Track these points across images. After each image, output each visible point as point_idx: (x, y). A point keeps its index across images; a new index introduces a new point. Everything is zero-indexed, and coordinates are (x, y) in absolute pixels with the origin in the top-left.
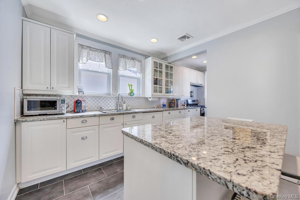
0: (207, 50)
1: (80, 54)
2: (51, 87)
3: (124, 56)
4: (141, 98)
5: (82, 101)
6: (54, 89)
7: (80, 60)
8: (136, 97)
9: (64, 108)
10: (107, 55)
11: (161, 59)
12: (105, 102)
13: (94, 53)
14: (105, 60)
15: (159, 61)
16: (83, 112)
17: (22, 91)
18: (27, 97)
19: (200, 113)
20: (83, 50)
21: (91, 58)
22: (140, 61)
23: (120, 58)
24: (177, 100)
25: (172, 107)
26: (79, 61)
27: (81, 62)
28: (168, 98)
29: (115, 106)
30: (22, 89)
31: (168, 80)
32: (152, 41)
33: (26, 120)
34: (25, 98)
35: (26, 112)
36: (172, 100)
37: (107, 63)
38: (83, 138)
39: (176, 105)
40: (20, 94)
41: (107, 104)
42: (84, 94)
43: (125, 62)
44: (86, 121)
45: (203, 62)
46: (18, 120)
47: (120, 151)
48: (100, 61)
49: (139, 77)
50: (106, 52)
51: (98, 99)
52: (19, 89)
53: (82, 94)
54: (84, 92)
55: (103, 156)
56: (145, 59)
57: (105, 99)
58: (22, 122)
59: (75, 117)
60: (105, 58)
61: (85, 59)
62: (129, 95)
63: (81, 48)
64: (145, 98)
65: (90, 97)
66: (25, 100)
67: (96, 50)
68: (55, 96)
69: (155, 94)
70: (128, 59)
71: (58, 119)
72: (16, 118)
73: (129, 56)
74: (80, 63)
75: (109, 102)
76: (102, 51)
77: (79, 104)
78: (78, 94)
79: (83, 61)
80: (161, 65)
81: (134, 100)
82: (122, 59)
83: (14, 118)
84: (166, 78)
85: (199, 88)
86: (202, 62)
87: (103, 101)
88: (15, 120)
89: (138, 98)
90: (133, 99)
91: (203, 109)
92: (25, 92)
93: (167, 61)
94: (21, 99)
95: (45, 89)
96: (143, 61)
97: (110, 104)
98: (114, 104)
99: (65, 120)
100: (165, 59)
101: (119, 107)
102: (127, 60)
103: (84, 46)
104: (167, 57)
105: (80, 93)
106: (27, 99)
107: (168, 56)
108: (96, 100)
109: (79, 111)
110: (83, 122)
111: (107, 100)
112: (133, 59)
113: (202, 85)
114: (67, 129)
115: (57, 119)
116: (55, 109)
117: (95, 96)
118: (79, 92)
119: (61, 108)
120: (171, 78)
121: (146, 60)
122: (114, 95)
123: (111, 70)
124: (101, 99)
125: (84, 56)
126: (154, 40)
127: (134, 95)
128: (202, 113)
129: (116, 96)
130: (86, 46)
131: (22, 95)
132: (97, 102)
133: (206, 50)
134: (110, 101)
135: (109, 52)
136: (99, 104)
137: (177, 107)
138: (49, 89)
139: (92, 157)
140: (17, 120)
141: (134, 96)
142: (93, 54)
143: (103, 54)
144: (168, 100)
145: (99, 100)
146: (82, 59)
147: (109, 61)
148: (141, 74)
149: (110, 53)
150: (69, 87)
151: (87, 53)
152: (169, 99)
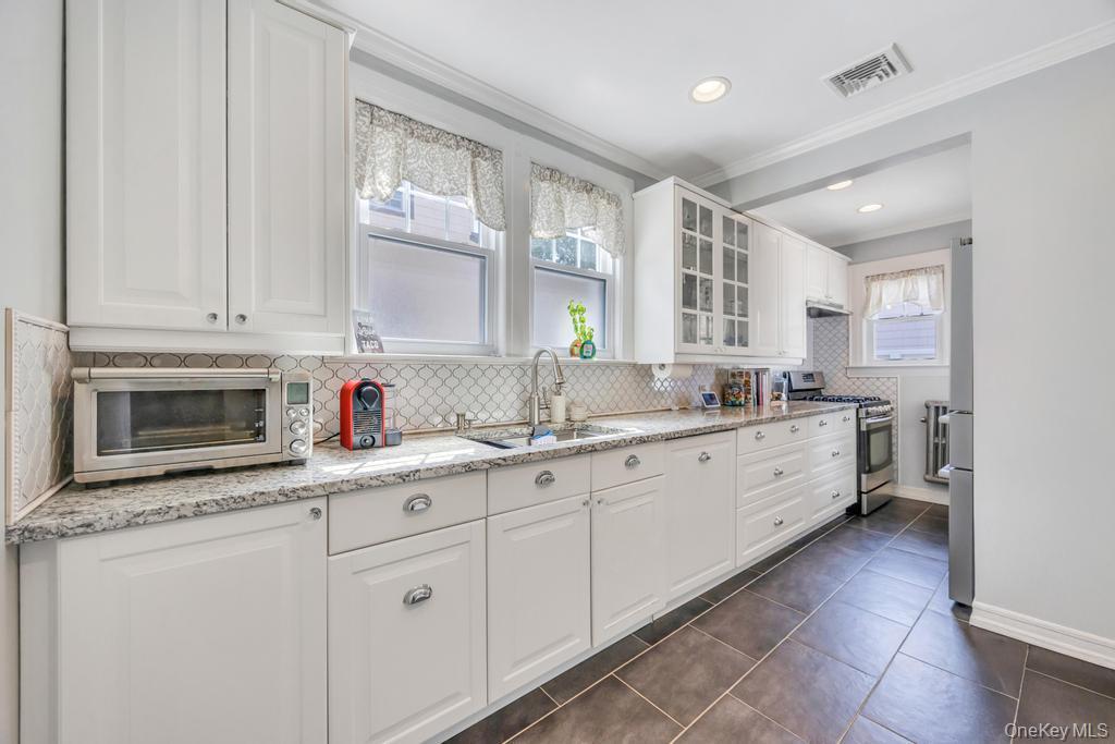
0: (973, 134)
1: (365, 151)
2: (234, 313)
3: (553, 174)
4: (618, 365)
5: (384, 389)
6: (248, 326)
7: (366, 183)
8: (599, 365)
9: (301, 431)
10: (484, 166)
11: (705, 189)
12: (476, 390)
13: (424, 148)
14: (476, 187)
15: (702, 199)
16: (389, 442)
17: (68, 333)
18: (95, 371)
19: (855, 430)
20: (378, 129)
21: (411, 172)
22: (614, 199)
23: (536, 182)
24: (757, 374)
25: (740, 405)
26: (360, 183)
27: (367, 191)
28: (717, 365)
29: (518, 405)
30: (64, 320)
31: (733, 286)
32: (698, 99)
33: (89, 525)
34: (81, 380)
35: (88, 461)
36: (733, 375)
37: (483, 199)
38: (413, 601)
39: (752, 396)
40: (50, 354)
41: (484, 398)
42: (381, 349)
43: (559, 201)
44: (426, 497)
45: (862, 210)
46: (32, 531)
47: (578, 641)
48: (452, 189)
49: (610, 272)
50: (477, 148)
51: (444, 373)
52: (45, 322)
53: (373, 351)
54: (383, 338)
55: (506, 679)
56: (636, 191)
57: (476, 373)
58: (63, 536)
59: (374, 483)
60: (475, 179)
61: (384, 177)
62: (572, 354)
63: (367, 121)
64: (635, 365)
65: (408, 363)
66: (79, 389)
67: (435, 135)
68: (245, 360)
69: (689, 347)
70: (569, 189)
71: (284, 499)
72: (18, 516)
73: (572, 174)
74: (362, 198)
75: (491, 390)
76: (461, 141)
77: (371, 404)
78: (354, 351)
79: (379, 188)
80: (707, 215)
81: (593, 379)
82: (544, 185)
83: (7, 516)
84: (725, 277)
85: (826, 324)
86: (858, 210)
87: (468, 382)
88: (9, 533)
89: (607, 366)
90: (589, 372)
91: (867, 413)
92: (82, 342)
93: (730, 200)
94: (55, 388)
95: (202, 323)
96: (626, 200)
97: (498, 398)
98: (512, 397)
99: (321, 504)
100: (721, 188)
101: (540, 409)
102: (564, 191)
103: (382, 113)
104: (727, 181)
105: (367, 346)
106: (91, 386)
107: (731, 177)
108: (435, 382)
109: (369, 441)
110: (409, 508)
111: (484, 381)
112: (589, 187)
113: (841, 307)
114: (328, 555)
115: (276, 502)
116: (259, 434)
117: (434, 361)
118: (361, 339)
119: (287, 432)
120: (744, 278)
121: (639, 193)
122: (515, 355)
123: (502, 234)
124: (460, 373)
125: (382, 164)
126: (709, 90)
127: (593, 354)
128: (864, 428)
129: (523, 359)
130: (390, 112)
131: (63, 359)
132: (444, 391)
133: (970, 133)
134: (498, 381)
135: (492, 150)
136: (452, 400)
137: (758, 404)
138: (221, 324)
139: (455, 696)
140: (26, 529)
141: (595, 359)
142: (423, 154)
143: (463, 155)
144: (717, 375)
145: (452, 382)
146: (373, 176)
147: (492, 194)
148: (618, 261)
149: (495, 154)
150: (325, 316)
151: (397, 145)
152: (720, 373)
